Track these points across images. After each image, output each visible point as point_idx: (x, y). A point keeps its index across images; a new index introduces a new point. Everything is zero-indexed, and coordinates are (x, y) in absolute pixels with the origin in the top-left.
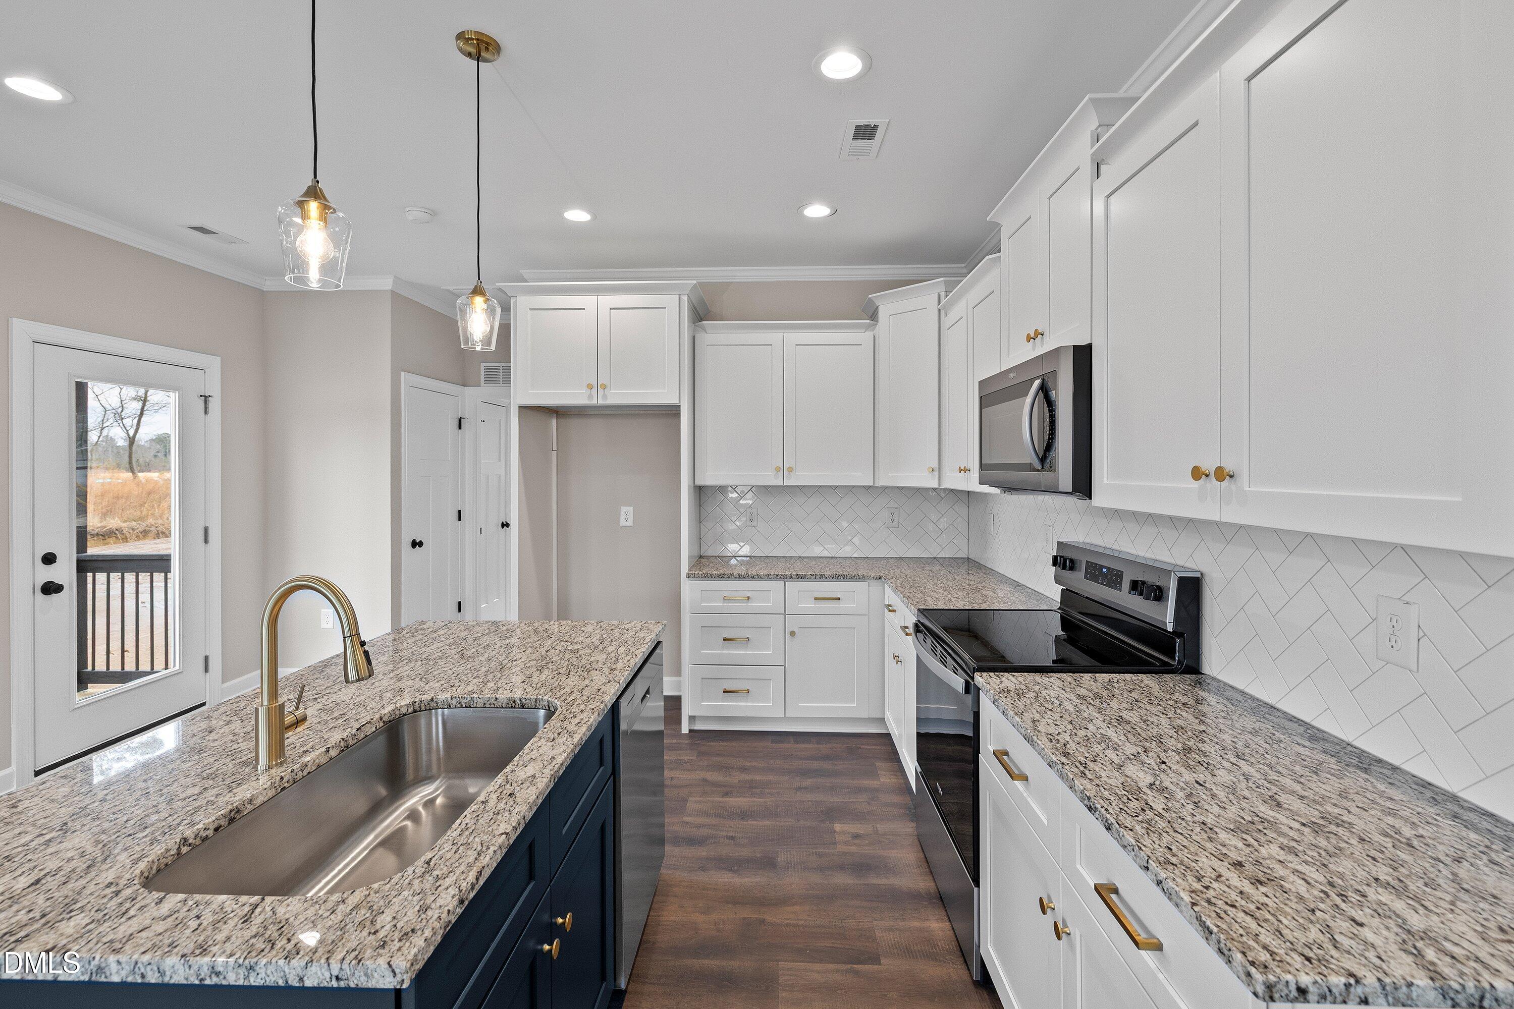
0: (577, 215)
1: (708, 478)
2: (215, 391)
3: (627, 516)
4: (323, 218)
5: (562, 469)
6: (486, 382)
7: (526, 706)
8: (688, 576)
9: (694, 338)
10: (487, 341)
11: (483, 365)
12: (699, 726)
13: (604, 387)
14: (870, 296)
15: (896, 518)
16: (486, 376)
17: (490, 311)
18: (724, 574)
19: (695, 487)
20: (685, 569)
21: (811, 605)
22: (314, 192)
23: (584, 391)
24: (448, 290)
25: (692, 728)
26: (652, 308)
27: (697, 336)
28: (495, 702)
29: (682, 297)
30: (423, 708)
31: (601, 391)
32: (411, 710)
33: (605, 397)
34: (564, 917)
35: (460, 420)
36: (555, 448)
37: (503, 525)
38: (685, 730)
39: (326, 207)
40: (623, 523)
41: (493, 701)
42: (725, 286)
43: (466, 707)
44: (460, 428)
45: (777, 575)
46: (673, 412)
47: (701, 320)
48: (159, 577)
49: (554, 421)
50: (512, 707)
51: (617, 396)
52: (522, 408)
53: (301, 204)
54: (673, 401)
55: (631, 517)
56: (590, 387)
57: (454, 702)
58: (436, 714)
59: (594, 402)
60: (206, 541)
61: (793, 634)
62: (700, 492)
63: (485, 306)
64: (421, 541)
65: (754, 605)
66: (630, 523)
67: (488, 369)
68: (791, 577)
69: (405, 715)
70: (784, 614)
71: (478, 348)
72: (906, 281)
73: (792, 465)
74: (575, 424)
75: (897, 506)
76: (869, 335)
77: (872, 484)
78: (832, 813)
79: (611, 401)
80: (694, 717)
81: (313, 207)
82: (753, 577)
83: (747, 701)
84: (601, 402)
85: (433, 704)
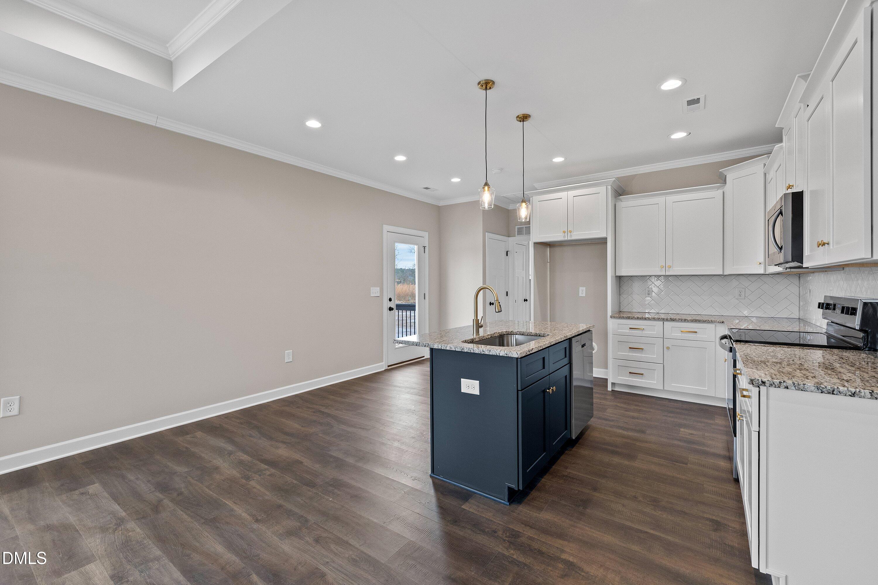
0: (558, 160)
1: (623, 272)
2: (427, 245)
3: (582, 292)
4: (488, 190)
5: (552, 271)
6: (518, 234)
7: (541, 336)
8: (611, 317)
9: (615, 205)
10: (526, 218)
11: (516, 227)
12: (617, 389)
13: (571, 232)
14: (720, 171)
15: (743, 294)
16: (518, 231)
17: (527, 207)
18: (630, 317)
19: (616, 277)
20: (609, 313)
21: (679, 335)
22: (486, 184)
23: (562, 234)
24: (504, 197)
25: (614, 389)
26: (595, 194)
27: (617, 204)
28: (531, 334)
29: (608, 187)
30: (509, 334)
31: (569, 234)
32: (506, 334)
33: (571, 236)
34: (553, 387)
35: (507, 252)
36: (549, 261)
37: (525, 300)
38: (610, 388)
39: (489, 187)
40: (580, 295)
41: (530, 333)
42: (633, 177)
43: (522, 335)
44: (507, 255)
45: (659, 318)
46: (603, 241)
47: (621, 195)
48: (412, 312)
49: (548, 249)
50: (536, 336)
51: (577, 235)
52: (535, 244)
53: (484, 188)
54: (603, 235)
55: (584, 292)
56: (564, 232)
57: (518, 333)
58: (513, 336)
59: (566, 239)
60: (425, 299)
61: (668, 348)
62: (620, 279)
63: (526, 206)
64: (493, 303)
65: (645, 332)
66: (584, 295)
67: (519, 229)
68: (667, 320)
69: (504, 334)
70: (663, 338)
71: (523, 221)
72: (751, 156)
73: (671, 265)
74: (558, 250)
75: (744, 287)
76: (720, 192)
77: (722, 273)
78: (681, 426)
79: (574, 238)
80: (614, 383)
81: (486, 188)
82: (645, 319)
83: (642, 379)
84: (569, 238)
85: (512, 333)
